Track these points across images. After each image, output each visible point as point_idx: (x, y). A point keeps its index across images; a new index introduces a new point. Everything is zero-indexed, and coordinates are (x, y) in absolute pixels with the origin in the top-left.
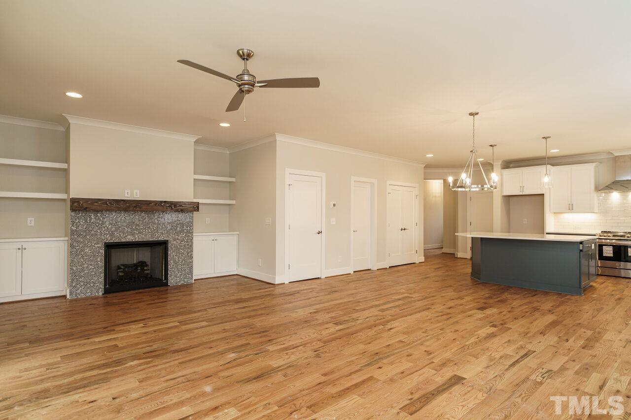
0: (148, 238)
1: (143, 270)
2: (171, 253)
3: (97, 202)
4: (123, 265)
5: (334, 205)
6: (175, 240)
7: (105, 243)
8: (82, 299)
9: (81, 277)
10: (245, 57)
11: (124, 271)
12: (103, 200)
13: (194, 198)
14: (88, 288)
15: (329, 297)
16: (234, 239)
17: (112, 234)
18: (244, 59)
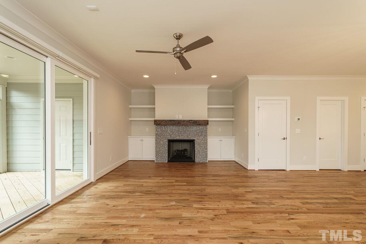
0: (186, 138)
1: (184, 153)
2: (196, 146)
3: (163, 121)
4: (177, 150)
5: (299, 119)
6: (198, 139)
7: (168, 139)
8: (160, 163)
9: (159, 154)
10: (179, 37)
11: (177, 153)
12: (165, 120)
13: (208, 118)
14: (162, 158)
15: (277, 184)
16: (233, 140)
17: (171, 136)
18: (177, 39)
